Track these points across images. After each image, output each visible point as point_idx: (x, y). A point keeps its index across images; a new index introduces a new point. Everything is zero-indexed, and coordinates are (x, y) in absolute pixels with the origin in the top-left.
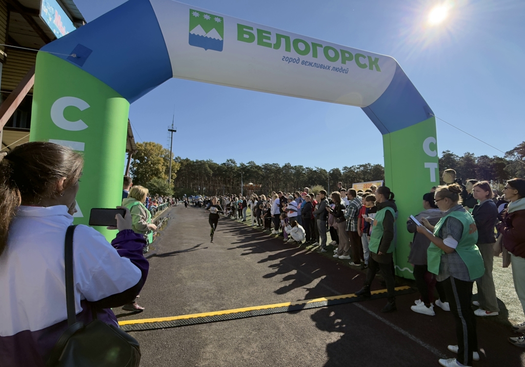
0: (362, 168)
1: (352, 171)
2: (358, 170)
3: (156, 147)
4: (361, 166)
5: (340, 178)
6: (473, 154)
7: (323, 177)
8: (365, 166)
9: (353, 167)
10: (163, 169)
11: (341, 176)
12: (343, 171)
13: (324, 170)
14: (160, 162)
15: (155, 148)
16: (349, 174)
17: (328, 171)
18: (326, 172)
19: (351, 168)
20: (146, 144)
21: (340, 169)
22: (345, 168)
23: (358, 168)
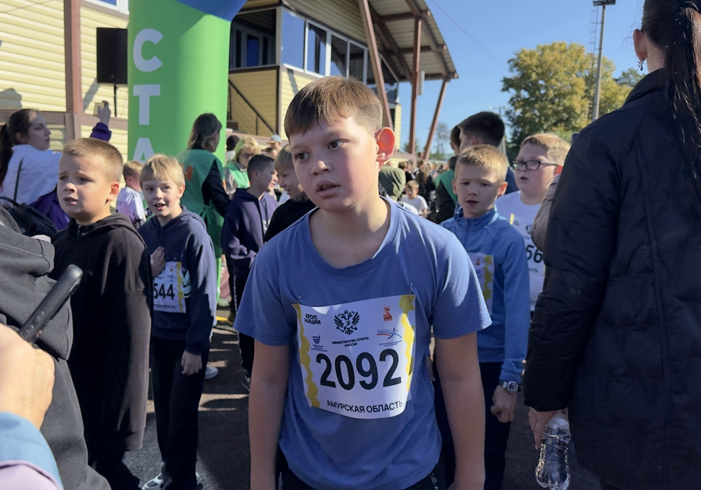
3: (569, 52)
10: (583, 106)
14: (576, 89)
15: (564, 56)
20: (543, 50)
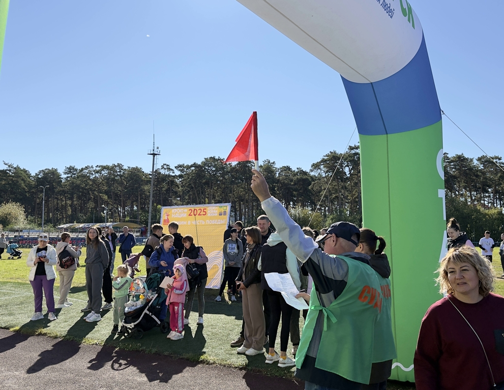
0: (105, 173)
1: (84, 176)
2: (97, 175)
4: (104, 168)
5: (59, 188)
6: (274, 163)
7: (23, 185)
8: (111, 169)
9: (87, 168)
11: (61, 186)
12: (65, 176)
13: (25, 171)
16: (78, 182)
17: (33, 174)
18: (29, 176)
19: (82, 169)
21: (58, 171)
22: (71, 170)
23: (97, 172)
